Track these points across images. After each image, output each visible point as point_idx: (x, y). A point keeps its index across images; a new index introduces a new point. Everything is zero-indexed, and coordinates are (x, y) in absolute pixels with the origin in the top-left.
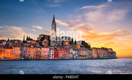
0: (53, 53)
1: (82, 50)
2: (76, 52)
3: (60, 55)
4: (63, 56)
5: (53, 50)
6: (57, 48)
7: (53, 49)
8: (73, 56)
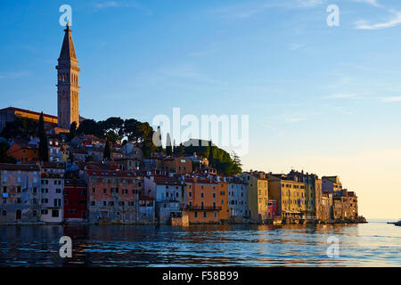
0: (60, 196)
1: (199, 181)
2: (172, 189)
3: (93, 203)
4: (109, 209)
5: (62, 182)
6: (81, 172)
7: (57, 176)
8: (157, 210)
